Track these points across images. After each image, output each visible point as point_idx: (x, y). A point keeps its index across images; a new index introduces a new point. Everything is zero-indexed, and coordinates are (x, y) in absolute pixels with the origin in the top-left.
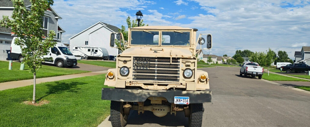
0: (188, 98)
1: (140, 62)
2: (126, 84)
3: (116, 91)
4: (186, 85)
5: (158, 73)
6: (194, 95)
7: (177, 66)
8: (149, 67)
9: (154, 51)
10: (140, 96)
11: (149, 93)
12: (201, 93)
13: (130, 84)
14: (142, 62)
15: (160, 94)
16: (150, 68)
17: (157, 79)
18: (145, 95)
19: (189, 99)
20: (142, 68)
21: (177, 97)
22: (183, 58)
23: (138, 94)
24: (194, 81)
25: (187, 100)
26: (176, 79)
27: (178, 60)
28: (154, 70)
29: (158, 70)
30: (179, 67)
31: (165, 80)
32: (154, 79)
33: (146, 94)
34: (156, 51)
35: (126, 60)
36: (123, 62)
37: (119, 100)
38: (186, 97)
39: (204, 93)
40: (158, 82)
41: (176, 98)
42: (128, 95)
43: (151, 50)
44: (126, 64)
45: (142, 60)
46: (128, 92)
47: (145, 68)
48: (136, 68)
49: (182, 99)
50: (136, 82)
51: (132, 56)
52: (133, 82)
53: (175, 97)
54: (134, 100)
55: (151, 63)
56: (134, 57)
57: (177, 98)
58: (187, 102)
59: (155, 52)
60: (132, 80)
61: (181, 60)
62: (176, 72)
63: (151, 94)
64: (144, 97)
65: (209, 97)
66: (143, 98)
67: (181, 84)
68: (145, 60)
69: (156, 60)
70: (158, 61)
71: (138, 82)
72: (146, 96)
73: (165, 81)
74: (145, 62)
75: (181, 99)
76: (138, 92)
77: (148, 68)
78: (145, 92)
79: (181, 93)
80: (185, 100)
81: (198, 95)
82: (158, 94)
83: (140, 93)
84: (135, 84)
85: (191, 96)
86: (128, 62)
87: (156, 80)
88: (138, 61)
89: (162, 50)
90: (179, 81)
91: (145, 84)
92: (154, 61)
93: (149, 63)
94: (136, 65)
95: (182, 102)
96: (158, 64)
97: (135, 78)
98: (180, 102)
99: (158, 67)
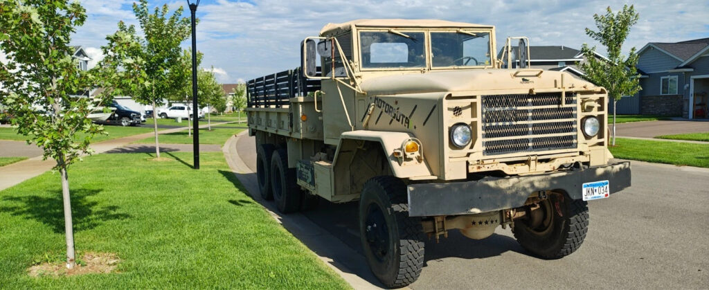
0: (607, 184)
1: (497, 109)
2: (470, 167)
3: (456, 189)
4: (590, 155)
5: (534, 133)
7: (569, 113)
8: (516, 120)
9: (521, 78)
10: (515, 195)
11: (532, 184)
12: (621, 169)
13: (479, 168)
14: (501, 109)
15: (555, 182)
16: (519, 123)
17: (534, 148)
18: (524, 189)
19: (608, 186)
20: (501, 124)
21: (588, 184)
22: (582, 93)
23: (509, 188)
24: (601, 144)
25: (605, 187)
26: (568, 143)
27: (574, 98)
28: (527, 126)
29: (534, 125)
30: (576, 115)
31: (549, 147)
32: (526, 148)
33: (527, 186)
34: (525, 78)
35: (460, 107)
36: (452, 112)
37: (467, 210)
38: (604, 181)
39: (624, 168)
41: (585, 187)
42: (488, 196)
43: (515, 75)
44: (460, 116)
45: (501, 104)
46: (488, 187)
47: (507, 123)
48: (488, 125)
49: (597, 188)
50: (492, 161)
51: (479, 94)
52: (485, 162)
53: (584, 184)
54: (503, 204)
55: (519, 108)
56: (484, 97)
57: (588, 186)
58: (605, 193)
60: (481, 157)
61: (579, 98)
62: (569, 127)
63: (537, 184)
64: (523, 194)
66: (521, 198)
67: (581, 153)
68: (507, 103)
69: (530, 100)
70: (534, 104)
71: (495, 161)
72: (527, 192)
73: (549, 150)
74: (507, 108)
75: (595, 188)
76: (511, 185)
77: (514, 123)
78: (524, 183)
79: (594, 173)
80: (602, 189)
82: (551, 184)
83: (513, 186)
84: (490, 166)
85: (610, 178)
86: (463, 111)
87: (531, 151)
88: (491, 106)
89: (538, 76)
90: (576, 147)
91: (508, 163)
92: (526, 104)
93: (516, 110)
94: (487, 116)
95: (596, 194)
96: (534, 111)
97: (488, 152)
98: (593, 196)
99: (534, 118)
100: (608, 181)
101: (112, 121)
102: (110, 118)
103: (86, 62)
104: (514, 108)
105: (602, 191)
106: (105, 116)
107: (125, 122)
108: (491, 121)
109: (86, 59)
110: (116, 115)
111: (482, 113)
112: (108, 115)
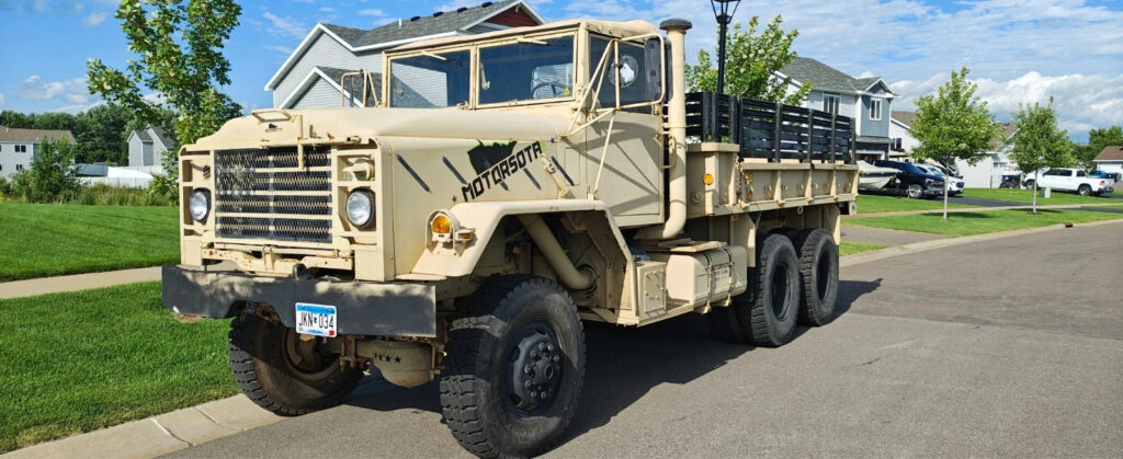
0: (333, 312)
1: (232, 171)
2: (203, 251)
4: (353, 260)
5: (278, 210)
6: (359, 298)
7: (322, 181)
8: (254, 189)
9: (268, 124)
10: (213, 299)
11: (232, 287)
12: (387, 292)
13: (211, 253)
14: (237, 170)
15: (259, 291)
16: (257, 193)
18: (223, 293)
19: (335, 316)
20: (236, 193)
21: (304, 305)
22: (342, 146)
25: (330, 317)
26: (321, 232)
27: (326, 156)
28: (267, 198)
29: (276, 199)
30: (330, 185)
31: (296, 236)
32: (265, 234)
33: (227, 289)
34: (274, 123)
35: (208, 165)
36: (202, 173)
38: (327, 307)
39: (402, 293)
40: (277, 247)
41: (299, 309)
42: (186, 292)
43: (262, 119)
45: (236, 162)
46: (187, 280)
47: (244, 193)
48: (222, 193)
49: (317, 316)
50: (223, 245)
51: (213, 148)
52: (216, 247)
53: (297, 304)
55: (257, 170)
56: (218, 153)
57: (303, 308)
58: (330, 329)
59: (271, 126)
60: (213, 237)
61: (334, 155)
62: (321, 206)
63: (237, 288)
64: (222, 299)
65: (423, 312)
66: (220, 306)
67: (338, 253)
68: (243, 162)
69: (271, 158)
70: (277, 164)
71: (227, 247)
72: (227, 299)
73: (296, 240)
74: (244, 169)
75: (313, 316)
77: (252, 193)
78: (223, 281)
79: (313, 288)
80: (325, 319)
81: (373, 299)
82: (255, 292)
83: (211, 285)
84: (222, 253)
85: (344, 304)
86: (211, 172)
87: (272, 238)
88: (225, 166)
89: (288, 119)
90: (331, 242)
92: (266, 164)
93: (254, 173)
94: (222, 181)
95: (316, 327)
96: (277, 175)
97: (224, 233)
98: (310, 328)
99: (277, 187)
100: (334, 307)
101: (891, 191)
102: (887, 186)
103: (889, 100)
104: (252, 169)
105: (325, 324)
106: (881, 183)
107: (914, 191)
108: (225, 188)
109: (888, 95)
110: (898, 181)
111: (216, 176)
112: (886, 180)
